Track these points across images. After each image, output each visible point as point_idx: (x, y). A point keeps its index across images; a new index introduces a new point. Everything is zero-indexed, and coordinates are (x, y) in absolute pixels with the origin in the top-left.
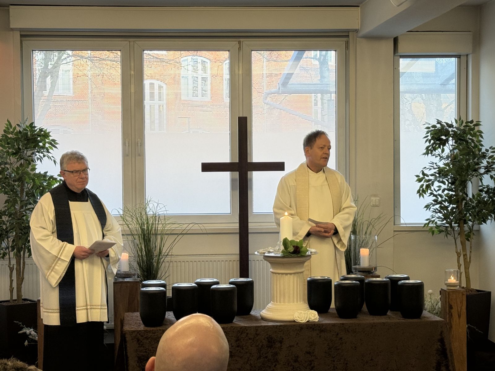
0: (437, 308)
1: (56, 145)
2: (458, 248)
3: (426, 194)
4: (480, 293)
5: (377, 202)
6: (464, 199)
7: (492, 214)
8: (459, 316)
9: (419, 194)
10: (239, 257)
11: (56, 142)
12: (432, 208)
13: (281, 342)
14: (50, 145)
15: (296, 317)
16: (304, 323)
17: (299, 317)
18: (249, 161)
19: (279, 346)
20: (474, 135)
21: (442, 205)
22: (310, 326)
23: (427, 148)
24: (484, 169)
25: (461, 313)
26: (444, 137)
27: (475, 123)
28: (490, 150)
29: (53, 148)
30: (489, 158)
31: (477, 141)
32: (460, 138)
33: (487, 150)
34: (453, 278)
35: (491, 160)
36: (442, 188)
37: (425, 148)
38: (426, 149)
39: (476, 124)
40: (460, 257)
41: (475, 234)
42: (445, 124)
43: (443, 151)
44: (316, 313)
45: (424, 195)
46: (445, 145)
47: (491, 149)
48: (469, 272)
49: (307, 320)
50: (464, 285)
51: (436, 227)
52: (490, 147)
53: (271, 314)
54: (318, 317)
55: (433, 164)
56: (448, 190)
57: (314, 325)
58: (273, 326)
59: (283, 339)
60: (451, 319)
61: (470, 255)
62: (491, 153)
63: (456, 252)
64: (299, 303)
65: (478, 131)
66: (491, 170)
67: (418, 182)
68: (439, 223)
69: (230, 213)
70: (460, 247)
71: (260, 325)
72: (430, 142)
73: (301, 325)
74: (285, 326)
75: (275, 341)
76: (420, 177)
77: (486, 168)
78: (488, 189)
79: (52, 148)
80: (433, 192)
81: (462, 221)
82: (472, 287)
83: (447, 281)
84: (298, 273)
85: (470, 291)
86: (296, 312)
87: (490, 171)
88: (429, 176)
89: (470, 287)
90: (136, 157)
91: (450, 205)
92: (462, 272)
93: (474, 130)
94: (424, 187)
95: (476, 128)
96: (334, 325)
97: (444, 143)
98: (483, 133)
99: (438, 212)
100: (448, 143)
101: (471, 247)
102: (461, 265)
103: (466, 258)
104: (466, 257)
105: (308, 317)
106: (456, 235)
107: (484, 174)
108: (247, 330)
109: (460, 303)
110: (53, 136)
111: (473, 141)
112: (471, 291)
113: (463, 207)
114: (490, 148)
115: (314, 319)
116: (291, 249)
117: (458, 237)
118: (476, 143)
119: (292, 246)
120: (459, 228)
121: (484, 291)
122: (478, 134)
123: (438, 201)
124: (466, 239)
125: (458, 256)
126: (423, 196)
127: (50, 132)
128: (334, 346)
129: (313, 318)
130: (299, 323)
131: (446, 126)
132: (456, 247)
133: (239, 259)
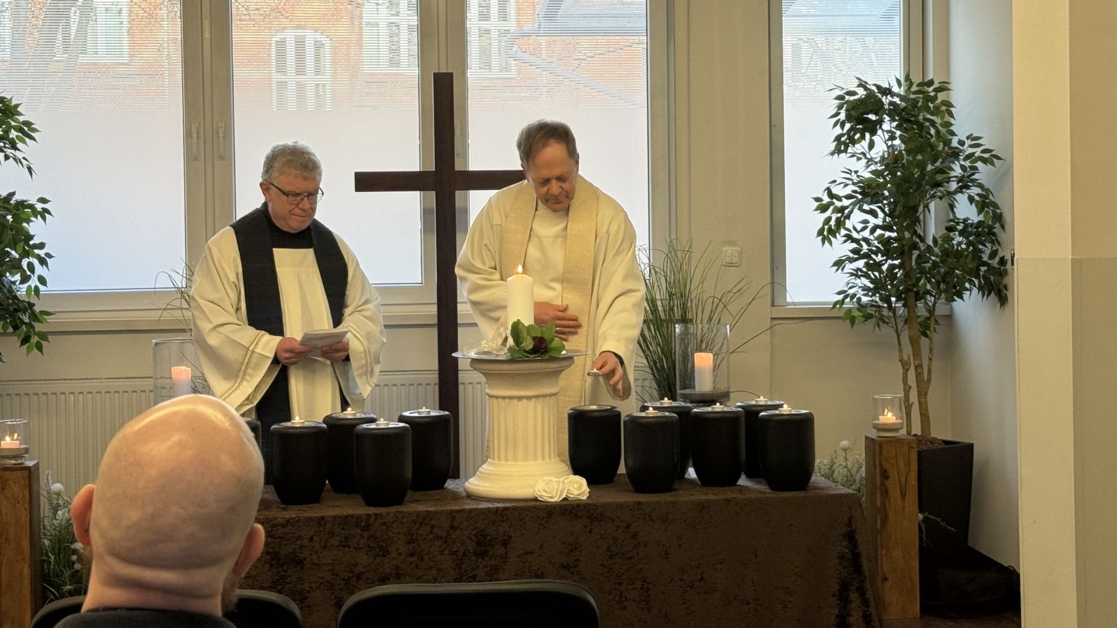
0: (858, 478)
1: (33, 134)
2: (904, 351)
3: (835, 237)
4: (949, 446)
5: (735, 256)
6: (915, 246)
7: (974, 279)
8: (903, 495)
9: (821, 237)
10: (437, 376)
11: (33, 126)
12: (849, 267)
13: (505, 544)
14: (20, 134)
15: (539, 491)
16: (556, 502)
17: (545, 491)
18: (458, 168)
19: (501, 554)
20: (937, 111)
21: (871, 262)
22: (568, 509)
23: (838, 138)
24: (955, 183)
25: (907, 487)
26: (872, 117)
27: (936, 85)
28: (968, 142)
29: (27, 139)
30: (965, 159)
31: (941, 125)
32: (907, 116)
33: (961, 143)
34: (890, 415)
35: (970, 162)
36: (870, 226)
37: (833, 139)
38: (834, 141)
39: (939, 87)
40: (907, 370)
41: (940, 322)
42: (874, 88)
43: (871, 145)
44: (584, 481)
45: (832, 239)
46: (876, 132)
47: (969, 140)
48: (926, 402)
49: (564, 496)
50: (917, 430)
51: (858, 309)
52: (966, 136)
53: (487, 485)
54: (588, 490)
55: (851, 174)
56: (884, 228)
57: (578, 506)
58: (489, 510)
59: (510, 537)
60: (886, 501)
61: (929, 366)
62: (970, 149)
63: (900, 361)
64: (548, 461)
65: (945, 103)
66: (971, 184)
67: (819, 211)
68: (865, 299)
69: (422, 283)
70: (908, 350)
71: (460, 508)
72: (842, 127)
73: (551, 506)
74: (515, 509)
75: (493, 543)
76: (824, 202)
77: (960, 180)
78: (966, 226)
79: (24, 139)
80: (851, 232)
81: (912, 295)
82: (933, 435)
83: (878, 419)
84: (544, 396)
85: (929, 443)
86: (540, 481)
87: (968, 187)
88: (843, 199)
89: (930, 435)
90: (215, 163)
91: (886, 261)
92: (912, 403)
93: (936, 100)
94: (833, 223)
95: (941, 97)
96: (620, 506)
97: (872, 128)
98: (953, 106)
99: (861, 276)
100: (881, 128)
101: (931, 350)
102: (910, 387)
103: (920, 374)
104: (920, 370)
105: (566, 491)
106: (900, 325)
107: (956, 192)
108: (431, 519)
109: (905, 465)
110: (26, 114)
111: (933, 123)
112: (932, 443)
113: (914, 263)
114: (968, 138)
115: (578, 495)
116: (528, 344)
117: (904, 328)
118: (940, 128)
119: (529, 337)
120: (906, 309)
121: (959, 443)
122: (944, 108)
123: (862, 253)
124: (921, 332)
125: (903, 368)
126: (830, 243)
127: (19, 105)
128: (621, 552)
129: (576, 492)
130: (545, 504)
131: (876, 91)
132: (901, 351)
133: (437, 381)
